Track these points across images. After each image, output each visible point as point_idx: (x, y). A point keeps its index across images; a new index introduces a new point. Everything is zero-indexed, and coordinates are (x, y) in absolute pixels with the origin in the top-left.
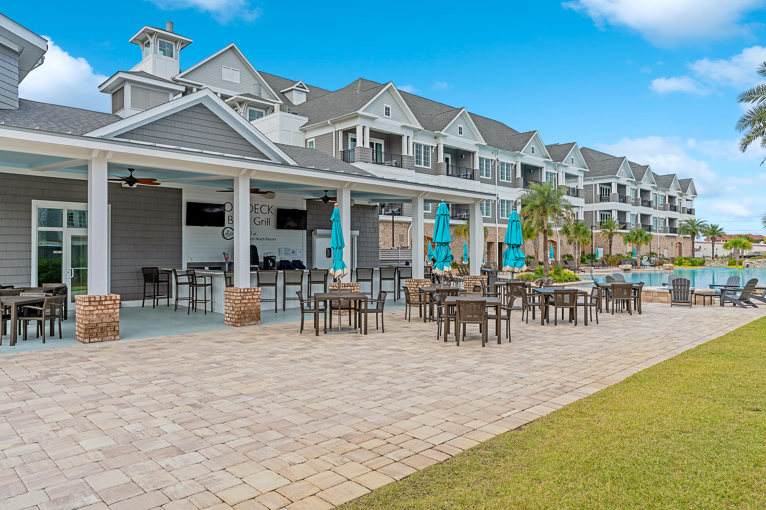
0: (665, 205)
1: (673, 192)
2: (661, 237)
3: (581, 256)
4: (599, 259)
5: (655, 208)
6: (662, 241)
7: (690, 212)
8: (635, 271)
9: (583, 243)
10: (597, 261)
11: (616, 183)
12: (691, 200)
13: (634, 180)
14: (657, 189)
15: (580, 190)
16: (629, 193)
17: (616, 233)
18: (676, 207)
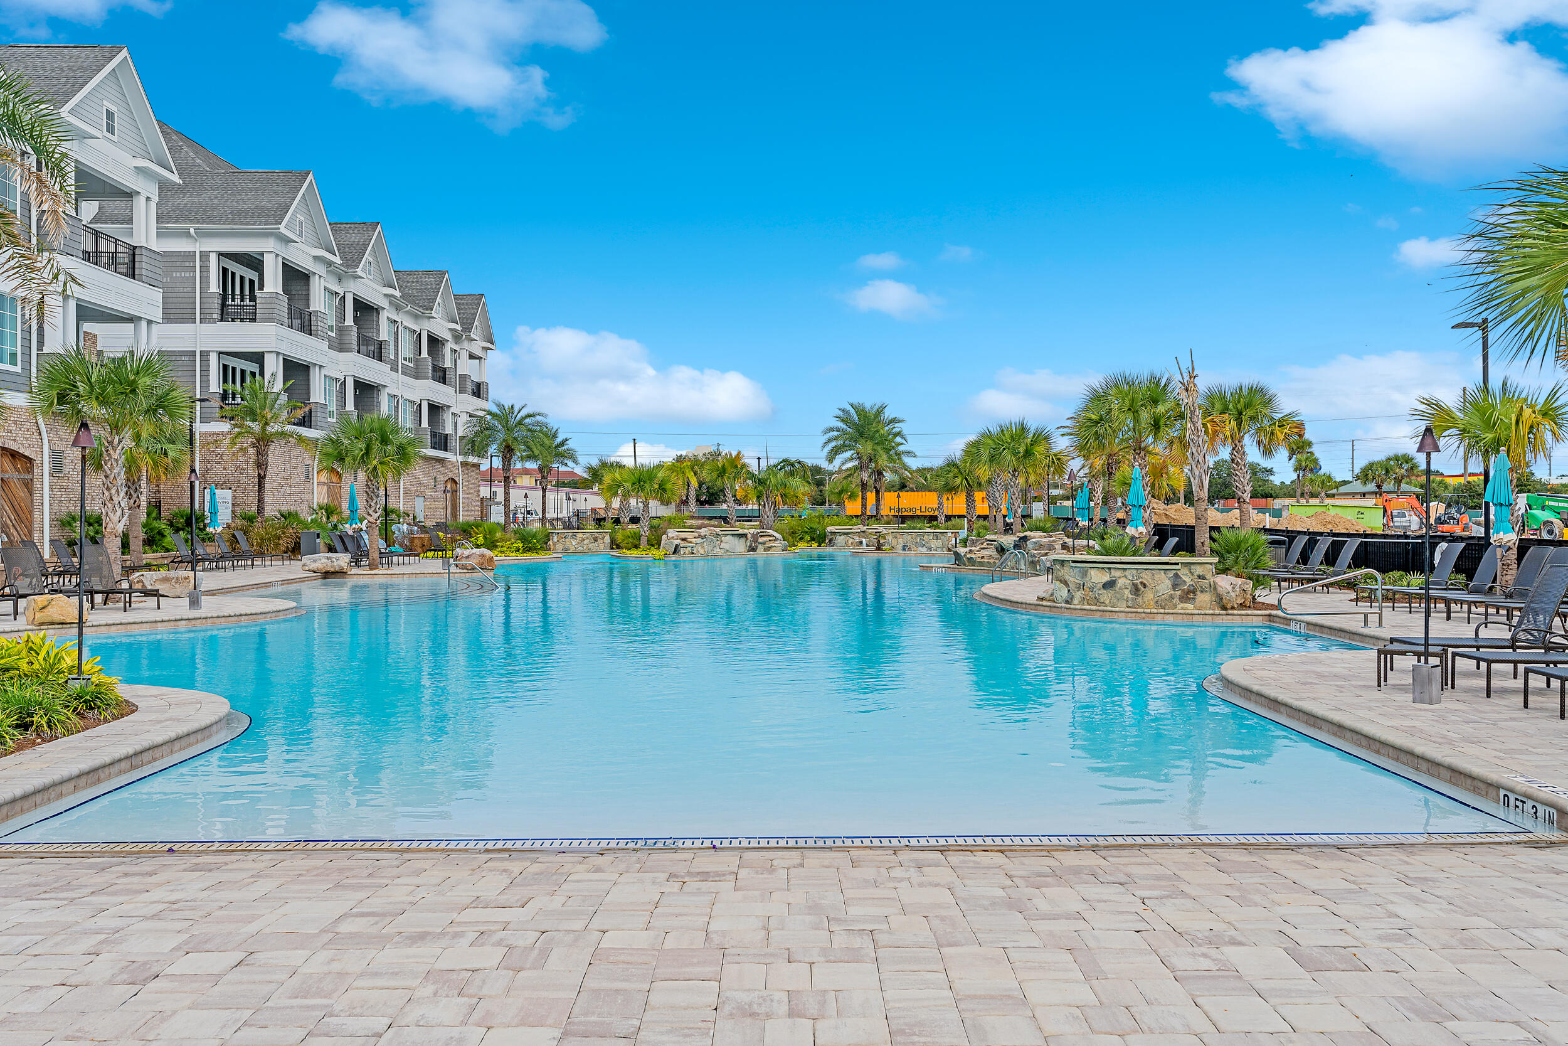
0: (419, 361)
1: (441, 327)
3: (143, 518)
4: (219, 529)
5: (394, 366)
7: (478, 390)
9: (156, 463)
10: (211, 538)
11: (281, 261)
12: (480, 358)
13: (337, 260)
14: (398, 308)
15: (144, 252)
16: (319, 302)
17: (282, 434)
18: (445, 370)
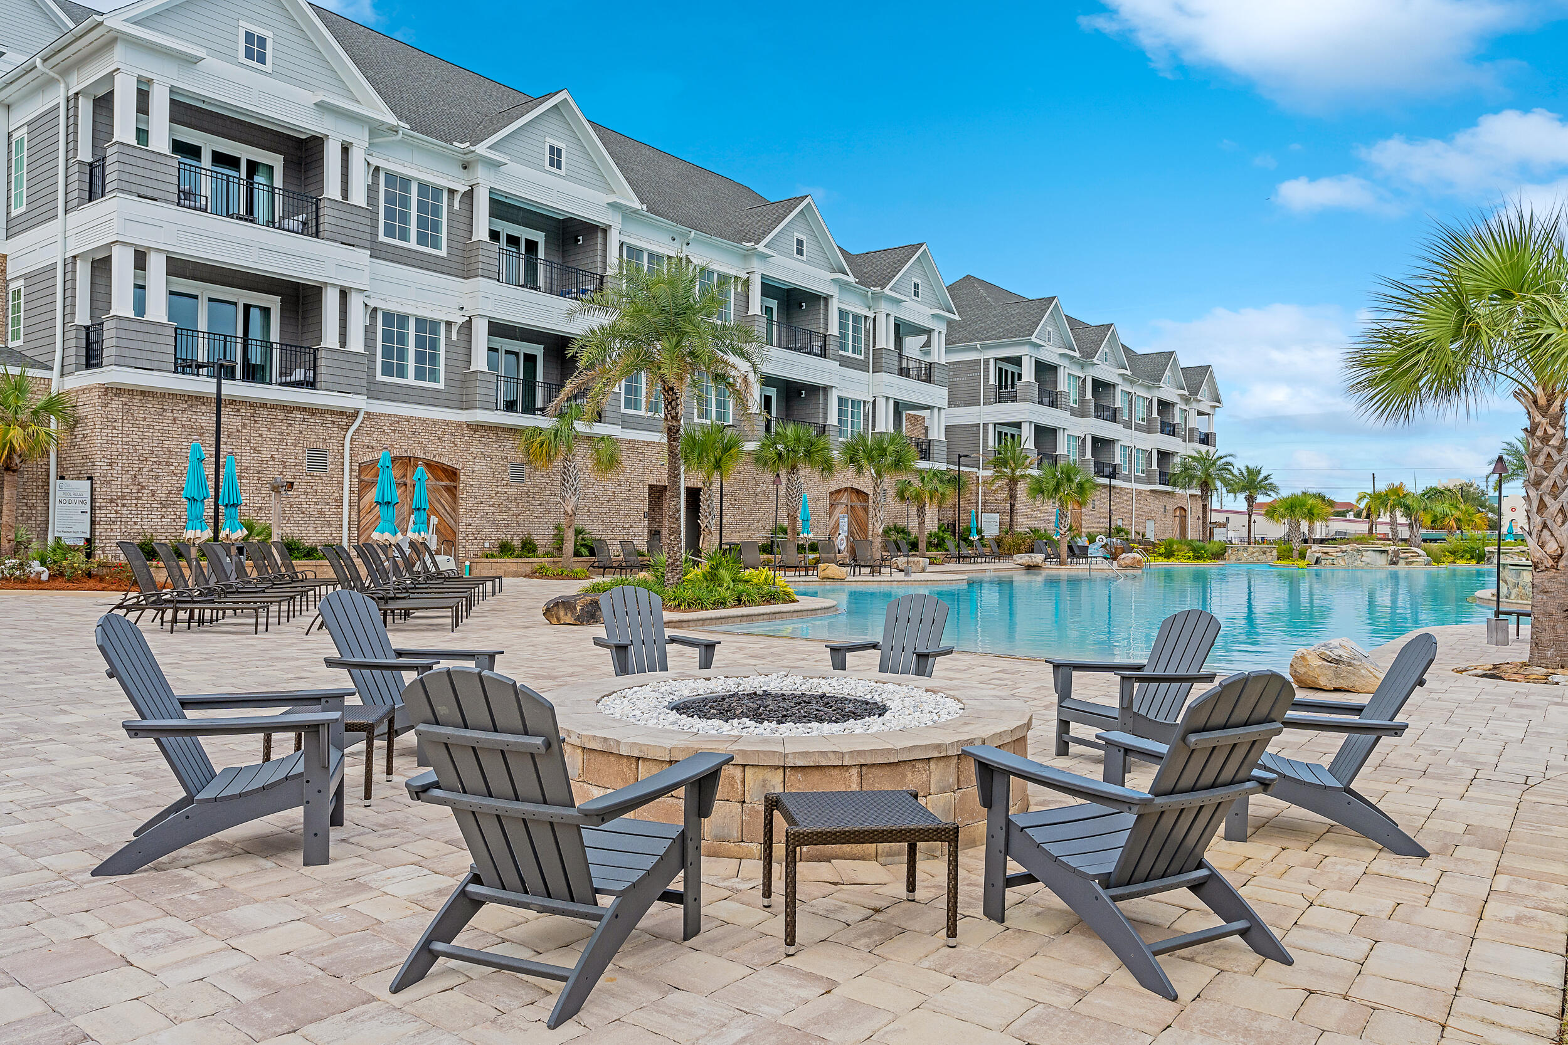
0: (1150, 420)
1: (1169, 393)
2: (1139, 492)
4: (976, 538)
5: (1127, 425)
6: (1142, 501)
7: (1206, 439)
8: (1052, 569)
10: (972, 545)
11: (1033, 359)
12: (1209, 414)
13: (1077, 354)
14: (1132, 383)
15: (936, 366)
16: (1063, 384)
17: (1023, 476)
18: (1174, 426)
